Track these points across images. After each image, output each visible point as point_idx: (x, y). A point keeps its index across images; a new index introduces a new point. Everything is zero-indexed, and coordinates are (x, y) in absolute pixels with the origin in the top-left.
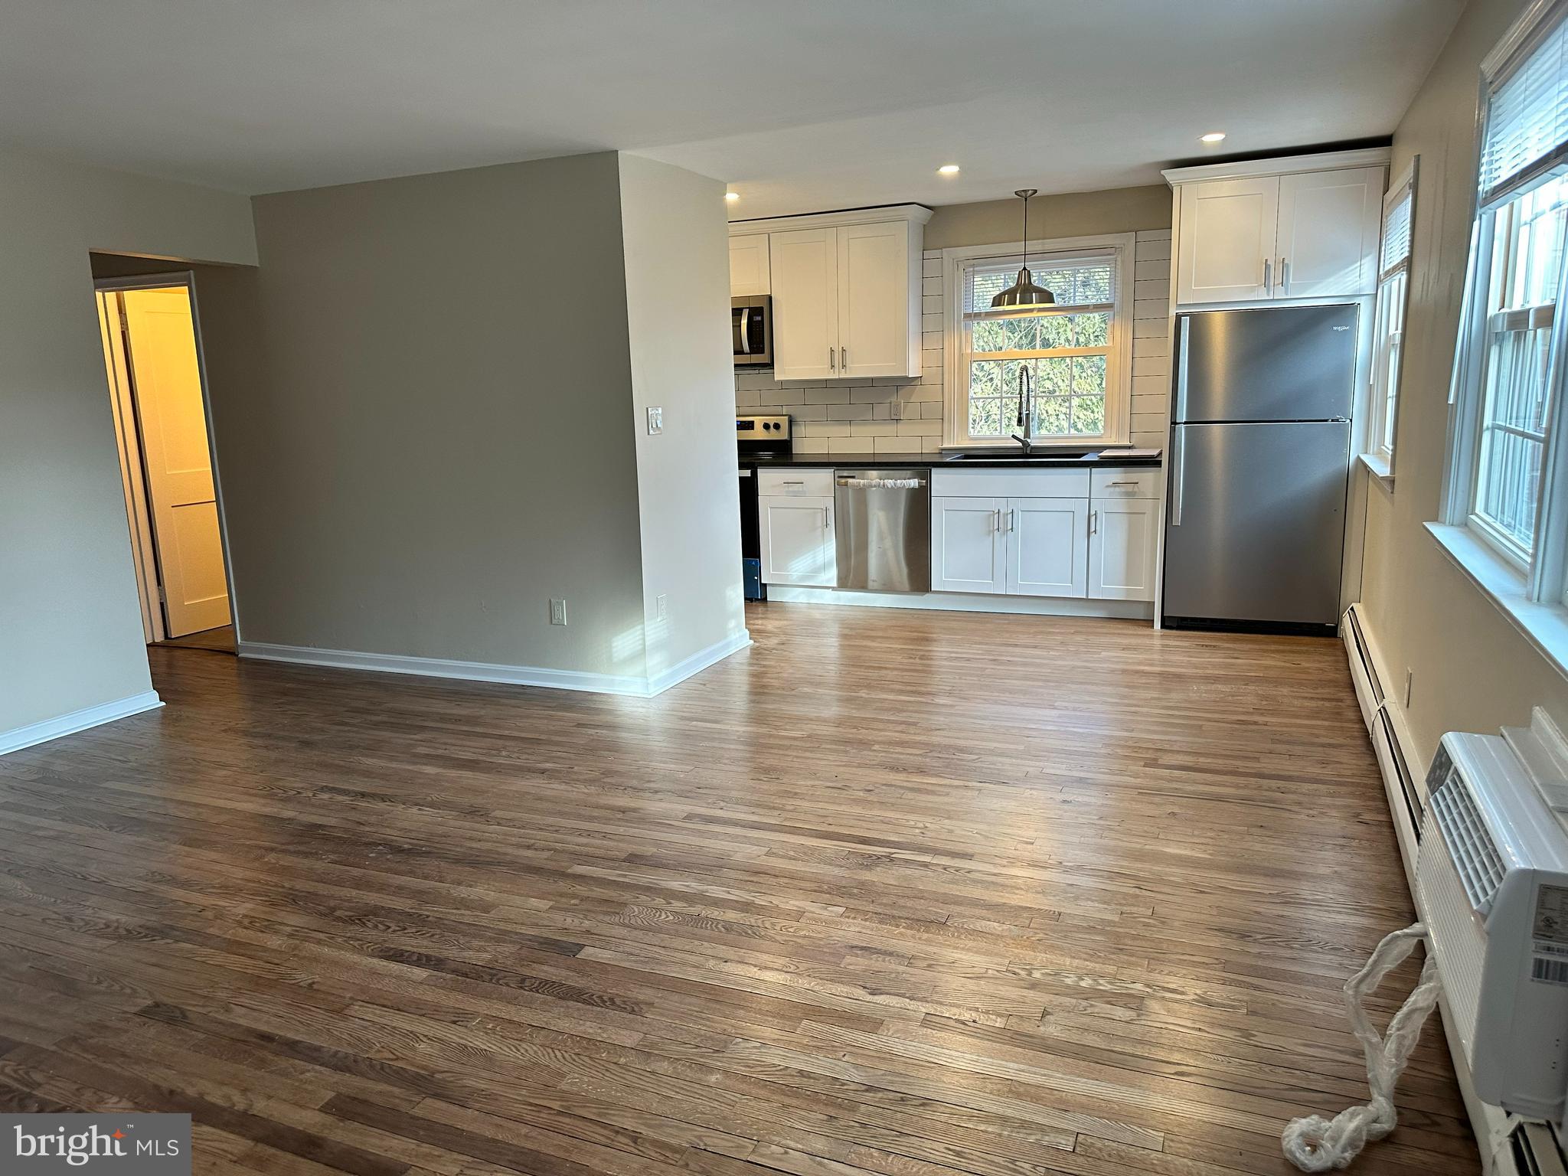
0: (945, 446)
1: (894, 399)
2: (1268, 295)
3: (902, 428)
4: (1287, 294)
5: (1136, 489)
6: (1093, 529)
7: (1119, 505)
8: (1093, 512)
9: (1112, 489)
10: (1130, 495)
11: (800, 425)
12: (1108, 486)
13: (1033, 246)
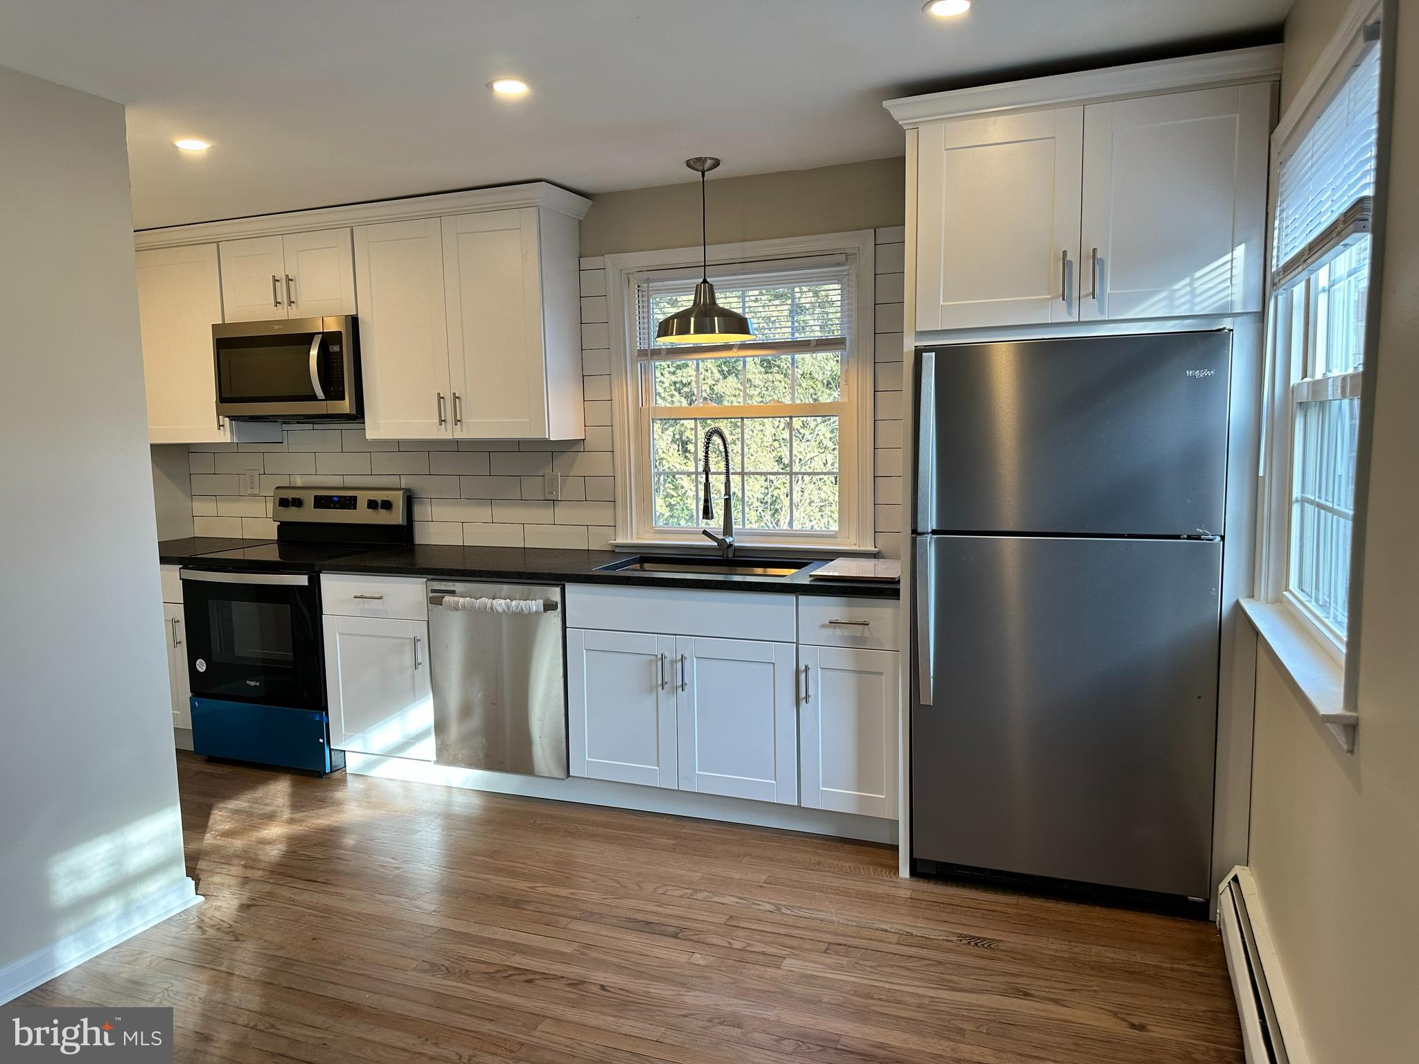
0: (620, 541)
1: (548, 471)
2: (1070, 314)
3: (563, 513)
4: (1102, 312)
5: (867, 634)
6: (803, 694)
7: (843, 658)
8: (802, 667)
9: (830, 631)
10: (857, 643)
11: (423, 503)
12: (823, 626)
13: (717, 253)
